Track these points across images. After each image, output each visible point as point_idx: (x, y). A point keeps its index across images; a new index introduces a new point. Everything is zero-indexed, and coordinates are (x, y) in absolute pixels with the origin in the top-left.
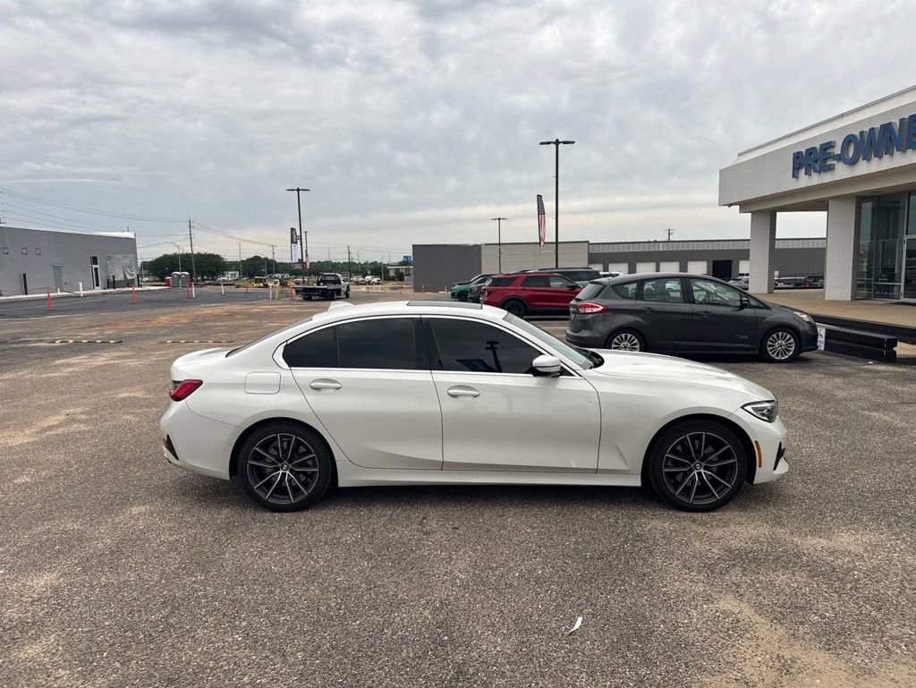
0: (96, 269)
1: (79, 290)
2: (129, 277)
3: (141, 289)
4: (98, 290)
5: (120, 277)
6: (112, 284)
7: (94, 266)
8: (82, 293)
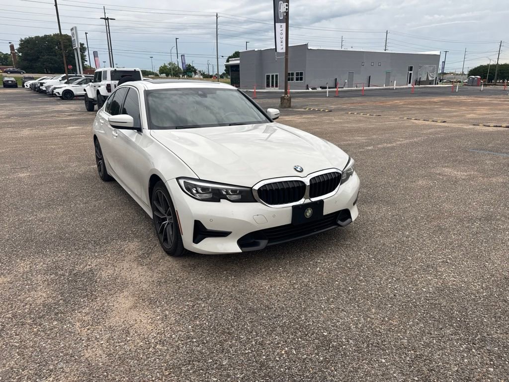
0: (411, 74)
1: (393, 86)
2: (430, 79)
3: (436, 86)
4: (410, 86)
5: (424, 79)
6: (418, 82)
7: (410, 72)
8: (395, 87)
